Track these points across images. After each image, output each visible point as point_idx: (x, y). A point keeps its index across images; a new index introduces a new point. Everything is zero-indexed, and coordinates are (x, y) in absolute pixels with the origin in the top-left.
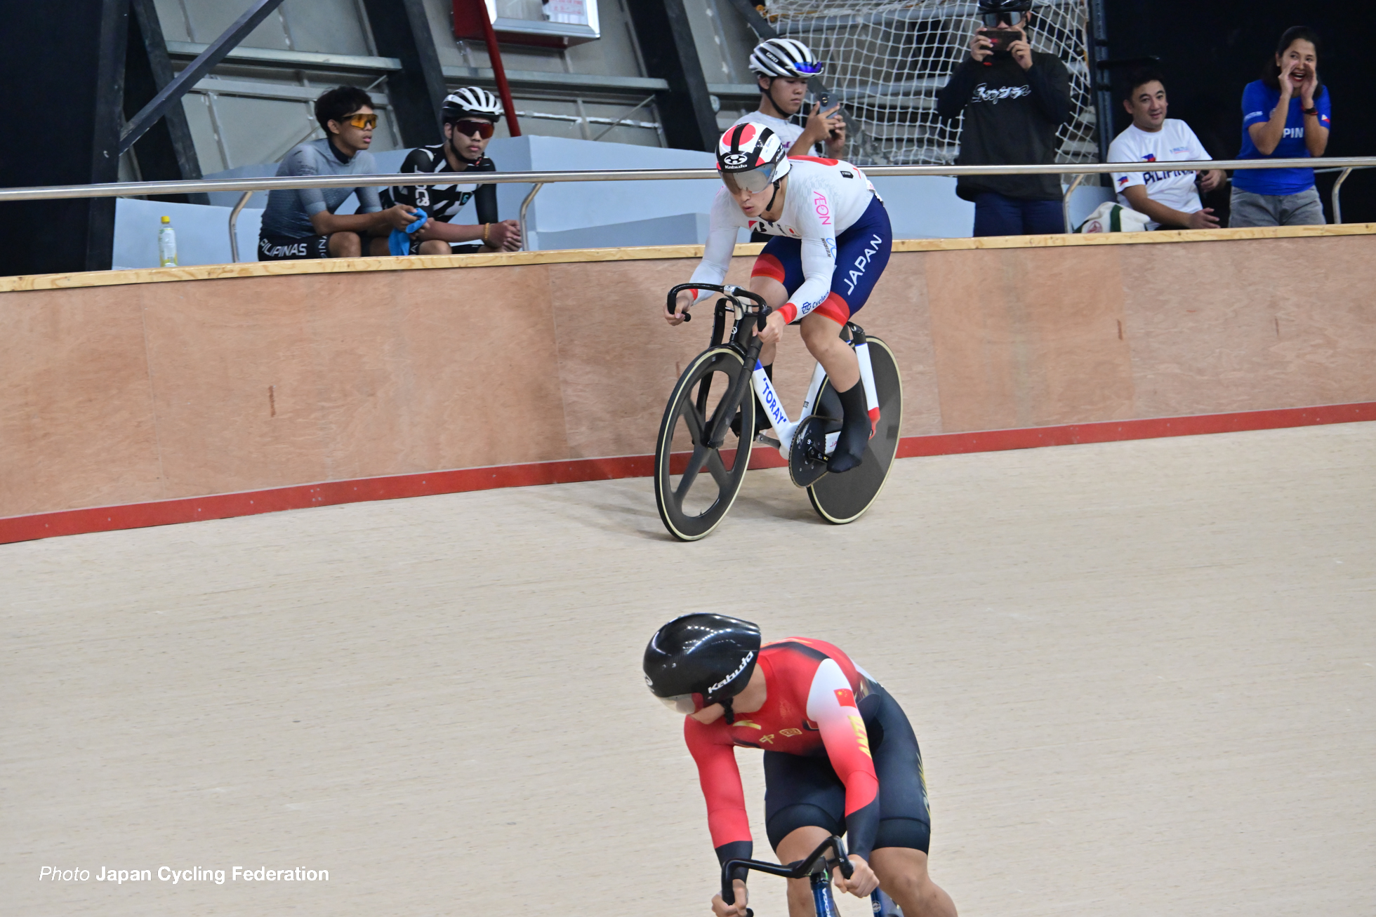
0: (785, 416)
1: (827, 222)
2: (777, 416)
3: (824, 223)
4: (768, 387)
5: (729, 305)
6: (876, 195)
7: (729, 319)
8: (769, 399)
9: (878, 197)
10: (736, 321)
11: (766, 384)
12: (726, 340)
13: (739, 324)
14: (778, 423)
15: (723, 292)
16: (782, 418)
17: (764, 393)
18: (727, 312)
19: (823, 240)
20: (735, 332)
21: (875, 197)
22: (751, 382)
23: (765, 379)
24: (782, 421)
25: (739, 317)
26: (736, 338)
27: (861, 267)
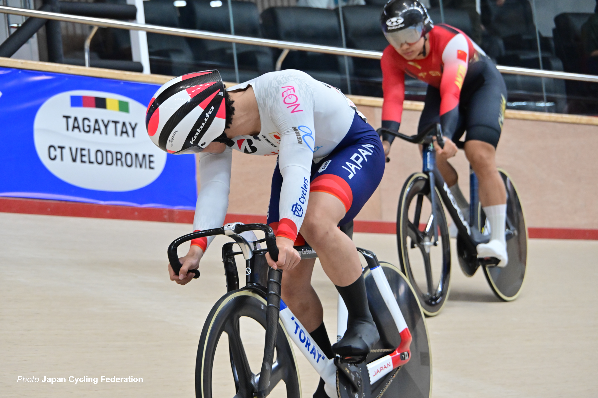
0: (323, 354)
1: (296, 110)
2: (315, 354)
3: (293, 112)
4: (298, 326)
5: (236, 248)
6: (357, 111)
7: (240, 262)
8: (303, 338)
9: (360, 114)
10: (247, 261)
11: (296, 323)
12: (242, 283)
13: (251, 263)
14: (318, 361)
15: (224, 234)
16: (320, 356)
17: (296, 333)
18: (236, 256)
19: (295, 128)
20: (249, 273)
21: (356, 113)
22: (280, 321)
23: (293, 319)
24: (321, 359)
25: (249, 256)
26: (251, 279)
27: (359, 162)
